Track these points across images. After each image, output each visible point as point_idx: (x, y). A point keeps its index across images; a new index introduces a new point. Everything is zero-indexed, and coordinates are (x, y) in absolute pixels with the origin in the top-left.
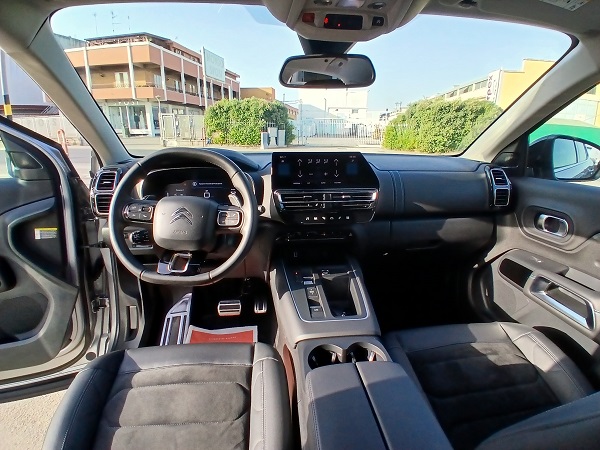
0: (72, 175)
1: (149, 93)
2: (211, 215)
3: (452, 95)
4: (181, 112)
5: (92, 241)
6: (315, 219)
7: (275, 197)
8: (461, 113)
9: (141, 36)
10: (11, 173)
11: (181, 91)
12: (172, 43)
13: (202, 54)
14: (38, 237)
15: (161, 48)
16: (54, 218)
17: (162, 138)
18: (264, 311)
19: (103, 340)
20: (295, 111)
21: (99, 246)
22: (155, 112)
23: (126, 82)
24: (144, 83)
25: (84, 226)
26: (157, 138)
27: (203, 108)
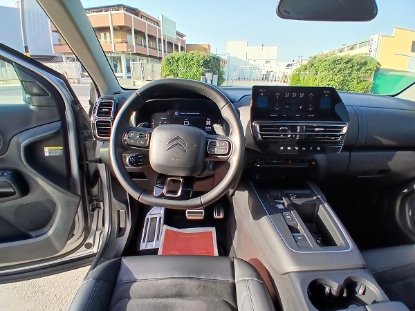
0: (75, 102)
1: (123, 47)
2: (202, 144)
3: (341, 52)
4: (145, 61)
5: (90, 158)
6: (289, 148)
7: (254, 128)
8: (349, 65)
9: (118, 7)
10: (25, 100)
11: (145, 46)
12: (140, 12)
13: (161, 19)
14: (47, 154)
15: (132, 15)
16: (61, 139)
17: (133, 79)
18: (222, 216)
19: (98, 233)
20: (225, 62)
21: (96, 162)
22: (128, 61)
23: (108, 39)
24: (120, 40)
25: (85, 145)
26: (129, 80)
27: (160, 58)
